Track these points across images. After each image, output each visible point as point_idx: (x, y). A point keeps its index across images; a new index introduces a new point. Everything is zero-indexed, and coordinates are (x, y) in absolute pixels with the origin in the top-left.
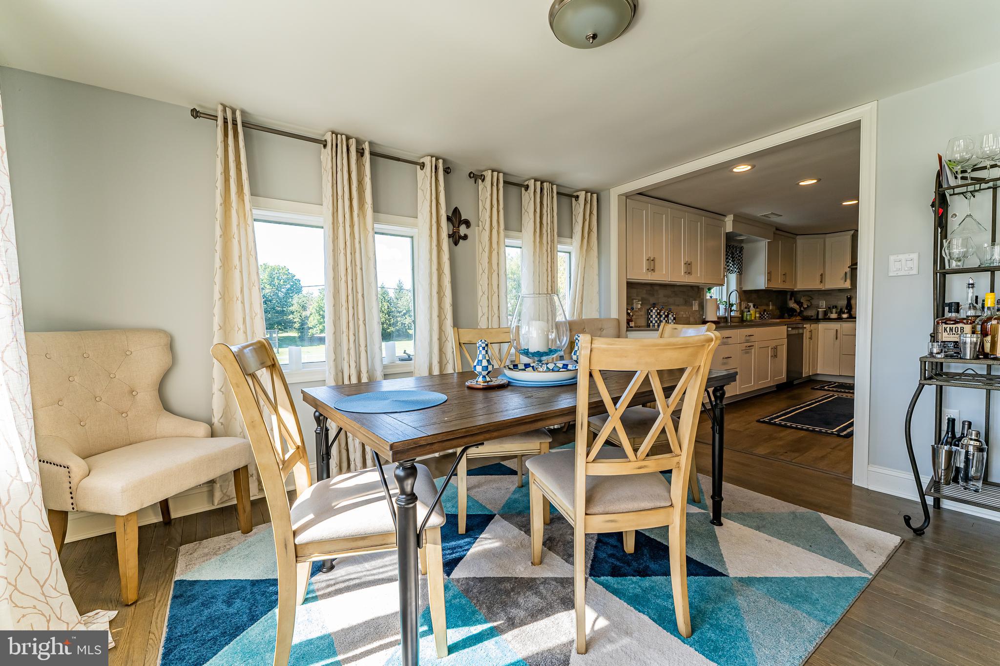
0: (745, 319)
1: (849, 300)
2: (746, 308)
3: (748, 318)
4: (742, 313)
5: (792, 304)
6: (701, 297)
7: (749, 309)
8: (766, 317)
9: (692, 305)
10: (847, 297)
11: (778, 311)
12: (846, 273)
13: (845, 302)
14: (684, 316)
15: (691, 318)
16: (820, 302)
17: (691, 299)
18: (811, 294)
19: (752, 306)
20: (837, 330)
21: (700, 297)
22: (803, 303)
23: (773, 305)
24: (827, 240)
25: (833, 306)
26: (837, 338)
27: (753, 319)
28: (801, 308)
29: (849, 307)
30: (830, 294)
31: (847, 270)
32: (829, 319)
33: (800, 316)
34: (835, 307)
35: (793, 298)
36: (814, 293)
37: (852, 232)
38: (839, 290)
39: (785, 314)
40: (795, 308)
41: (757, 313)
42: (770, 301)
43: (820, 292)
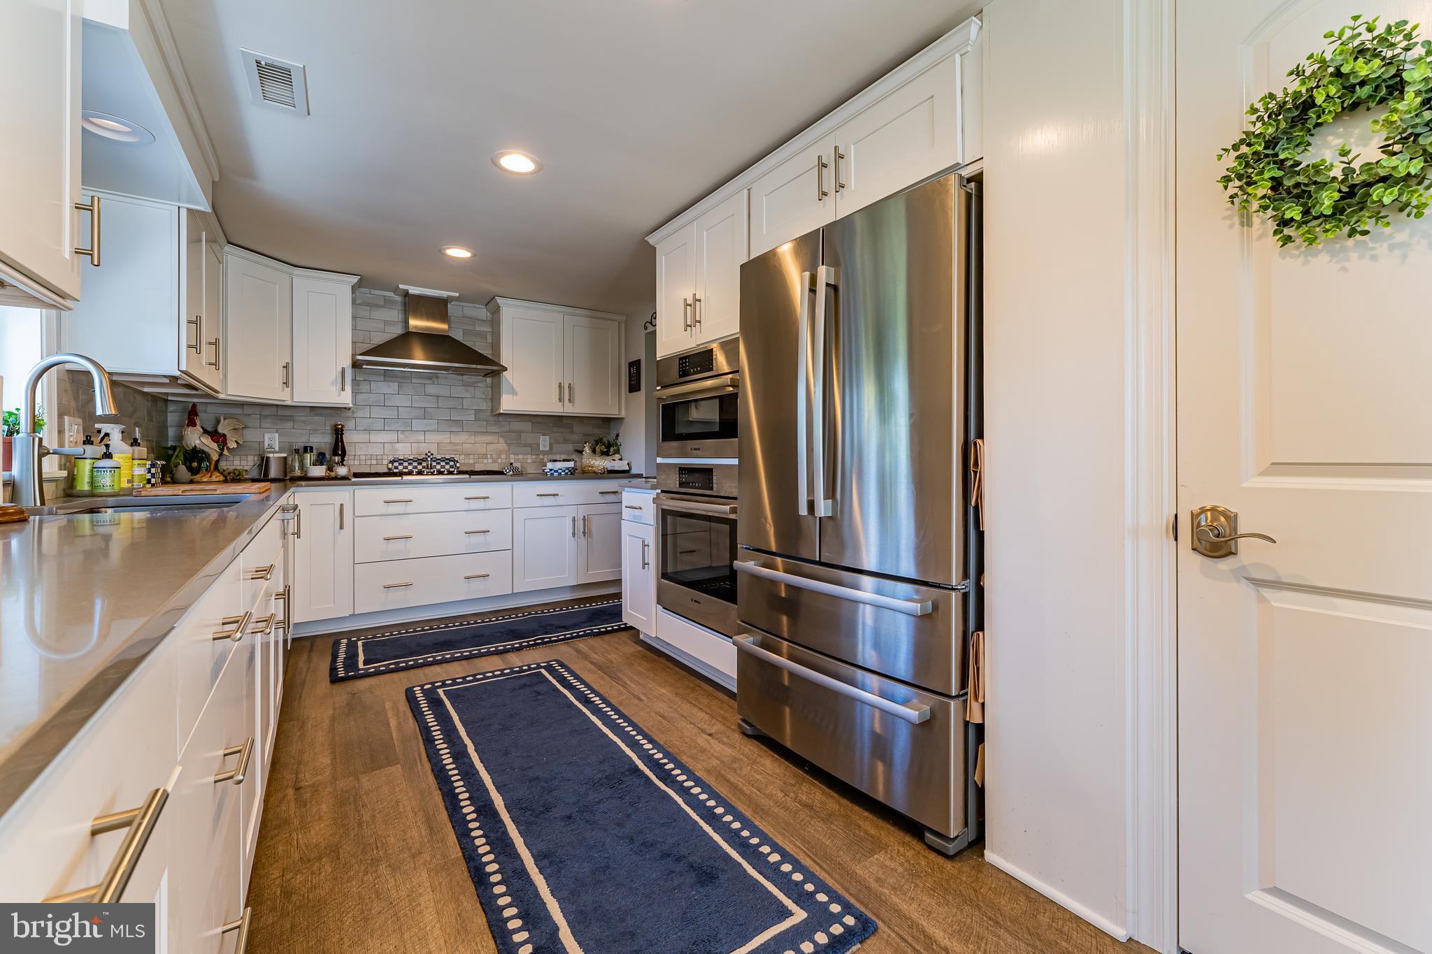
1: (338, 432)
3: (103, 480)
4: (70, 460)
5: (195, 438)
7: (105, 446)
10: (334, 426)
12: (343, 369)
13: (329, 439)
16: (267, 436)
19: (116, 436)
20: (342, 505)
22: (224, 435)
24: (298, 282)
25: (305, 447)
26: (341, 527)
27: (123, 485)
28: (222, 450)
29: (339, 448)
30: (289, 418)
31: (347, 363)
32: (305, 478)
33: (219, 471)
34: (308, 449)
35: (198, 422)
36: (247, 410)
37: (355, 279)
38: (312, 408)
39: (182, 468)
40: (206, 449)
41: (136, 462)
42: (136, 424)
43: (267, 412)
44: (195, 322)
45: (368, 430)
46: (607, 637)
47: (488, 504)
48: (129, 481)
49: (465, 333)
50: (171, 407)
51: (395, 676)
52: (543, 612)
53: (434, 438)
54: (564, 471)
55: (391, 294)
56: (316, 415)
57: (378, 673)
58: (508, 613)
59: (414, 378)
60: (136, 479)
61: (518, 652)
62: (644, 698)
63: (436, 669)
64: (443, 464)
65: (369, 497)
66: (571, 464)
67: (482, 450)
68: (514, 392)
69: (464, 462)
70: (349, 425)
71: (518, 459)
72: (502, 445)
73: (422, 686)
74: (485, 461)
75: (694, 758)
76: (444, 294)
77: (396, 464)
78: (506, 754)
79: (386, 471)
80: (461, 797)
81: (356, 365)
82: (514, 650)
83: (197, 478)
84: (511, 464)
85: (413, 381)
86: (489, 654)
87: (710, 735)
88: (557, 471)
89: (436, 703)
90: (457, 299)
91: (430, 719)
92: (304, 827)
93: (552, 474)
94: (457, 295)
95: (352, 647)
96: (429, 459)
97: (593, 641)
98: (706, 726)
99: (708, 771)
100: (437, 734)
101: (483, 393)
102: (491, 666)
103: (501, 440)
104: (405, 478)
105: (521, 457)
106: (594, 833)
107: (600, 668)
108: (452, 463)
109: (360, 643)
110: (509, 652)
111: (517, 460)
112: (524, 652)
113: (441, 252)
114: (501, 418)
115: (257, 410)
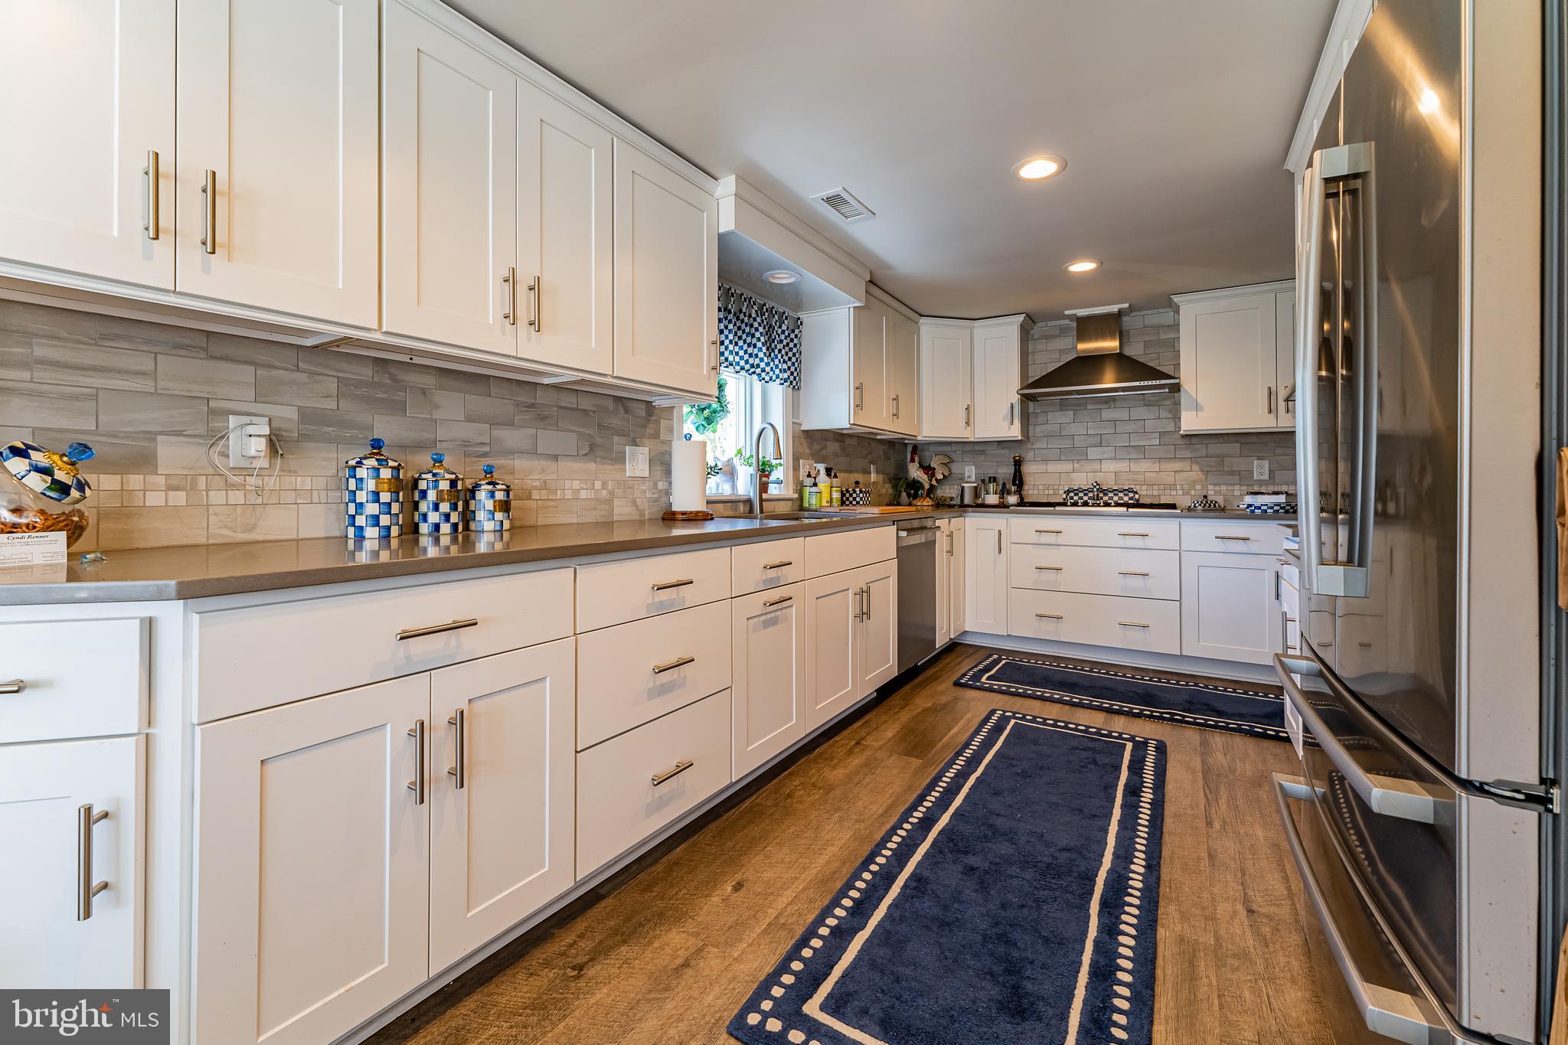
0: (807, 506)
1: (1018, 463)
2: (809, 476)
3: (814, 501)
4: (800, 488)
5: (915, 472)
6: (663, 437)
7: (815, 478)
8: (858, 499)
9: (621, 459)
10: (1014, 458)
11: (888, 486)
12: (1012, 404)
13: (1012, 470)
14: (583, 494)
15: (616, 502)
16: (967, 468)
17: (616, 439)
18: (951, 449)
19: (823, 472)
20: (1000, 531)
21: (656, 436)
22: (934, 469)
23: (877, 472)
24: (976, 332)
25: (990, 478)
26: (1000, 552)
27: (824, 504)
28: (931, 480)
29: (1018, 480)
30: (983, 452)
31: (1015, 398)
32: (983, 506)
33: (930, 498)
34: (993, 479)
35: (917, 459)
36: (954, 448)
37: (1021, 318)
38: (999, 442)
39: (904, 494)
40: (920, 480)
41: (834, 489)
42: (872, 462)
43: (967, 448)
44: (859, 388)
45: (1045, 461)
46: (1267, 744)
47: (1148, 543)
48: (827, 502)
49: (1147, 345)
50: (908, 446)
51: (1000, 696)
53: (1110, 466)
54: (1272, 508)
55: (1065, 322)
56: (1003, 448)
57: (991, 690)
58: (1169, 677)
59: (1090, 404)
60: (834, 501)
61: (1132, 719)
62: (1217, 825)
63: (1037, 704)
64: (1121, 495)
65: (1021, 526)
66: (1282, 499)
67: (1170, 479)
68: (1197, 407)
69: (1145, 494)
70: (1030, 455)
71: (1220, 492)
72: (1195, 473)
73: (1005, 712)
74: (1174, 493)
75: (1185, 917)
76: (1114, 308)
77: (1072, 494)
78: (997, 794)
79: (1062, 501)
80: (925, 804)
81: (1026, 399)
82: (1130, 714)
83: (915, 502)
84: (1205, 497)
85: (1088, 407)
86: (1100, 709)
87: (1250, 911)
88: (1259, 508)
89: (998, 729)
90: (1131, 309)
91: (978, 739)
92: (834, 767)
93: (1253, 512)
94: (1127, 305)
95: (999, 660)
96: (1095, 489)
97: (1238, 740)
98: (1259, 899)
99: (1181, 940)
100: (968, 753)
101: (1171, 412)
102: (1092, 720)
103: (1195, 467)
104: (1057, 508)
105: (1224, 488)
106: (974, 894)
107: (1207, 771)
108: (1131, 495)
109: (1004, 662)
110: (1123, 714)
111: (1217, 493)
112: (1140, 722)
113: (1066, 270)
114: (1194, 441)
115: (960, 447)
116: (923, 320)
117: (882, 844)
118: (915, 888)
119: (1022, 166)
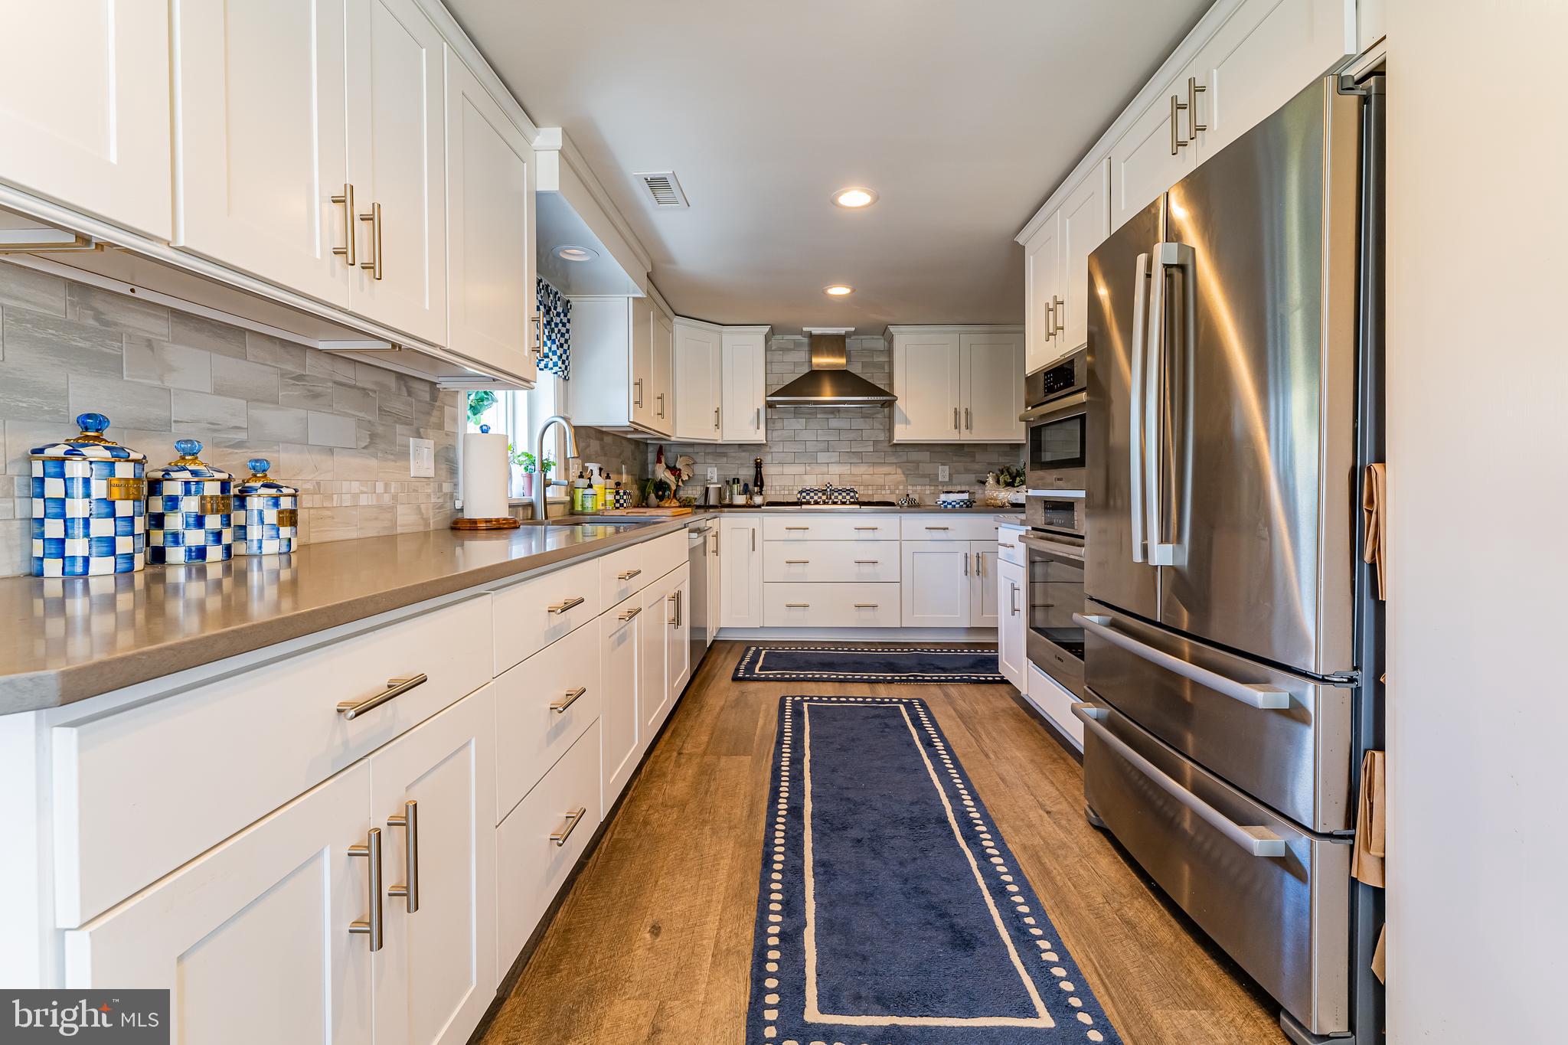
0: (580, 509)
1: (758, 465)
2: (581, 476)
3: (589, 503)
4: (571, 489)
5: (662, 473)
6: (447, 427)
7: (590, 479)
8: (622, 501)
9: (404, 455)
10: (756, 460)
11: (635, 487)
12: (758, 410)
13: (752, 472)
14: (364, 500)
15: (400, 509)
16: (709, 469)
17: (399, 428)
18: (690, 448)
19: (596, 472)
20: (754, 530)
21: (440, 426)
22: (680, 470)
23: (628, 473)
24: (726, 339)
25: (734, 479)
26: (754, 550)
27: (600, 507)
28: (678, 481)
29: (759, 480)
30: (724, 455)
31: (761, 405)
32: (731, 506)
33: (676, 499)
34: (736, 481)
35: (663, 460)
36: (697, 449)
37: (767, 329)
38: (740, 445)
39: (652, 496)
40: (668, 481)
41: (608, 491)
42: (623, 463)
43: (709, 450)
44: (638, 384)
45: (781, 463)
46: (983, 687)
47: (877, 535)
48: (602, 505)
49: (864, 365)
50: (650, 449)
51: (778, 684)
52: (929, 651)
53: (836, 469)
54: (959, 503)
55: (799, 337)
56: (744, 451)
57: (767, 680)
58: (894, 646)
59: (819, 413)
60: (608, 503)
61: (889, 685)
62: (992, 756)
63: (812, 686)
64: (844, 494)
65: (774, 523)
66: (966, 496)
67: (880, 480)
68: (907, 422)
69: (863, 494)
70: (767, 459)
71: (916, 491)
72: (899, 476)
73: (794, 697)
74: (883, 492)
75: (1017, 830)
76: (842, 331)
77: (804, 494)
78: (834, 771)
79: (796, 500)
80: (782, 795)
81: (770, 405)
82: (885, 681)
83: (662, 504)
84: (908, 495)
85: (818, 416)
86: (862, 681)
87: (1048, 813)
88: (951, 504)
89: (798, 714)
90: (855, 333)
91: (788, 726)
92: (673, 782)
93: (946, 507)
94: (853, 329)
95: (757, 653)
96: (828, 490)
97: (966, 688)
98: (1048, 802)
99: (1025, 848)
100: (787, 740)
101: (881, 424)
102: (859, 692)
103: (899, 471)
104: (804, 507)
105: (919, 488)
106: (874, 862)
107: (961, 716)
108: (852, 494)
109: (764, 652)
110: (881, 682)
111: (914, 492)
112: (894, 686)
113: (824, 292)
114: (898, 449)
115: (702, 449)
116: (677, 319)
117: (769, 842)
118: (826, 872)
119: (840, 194)
